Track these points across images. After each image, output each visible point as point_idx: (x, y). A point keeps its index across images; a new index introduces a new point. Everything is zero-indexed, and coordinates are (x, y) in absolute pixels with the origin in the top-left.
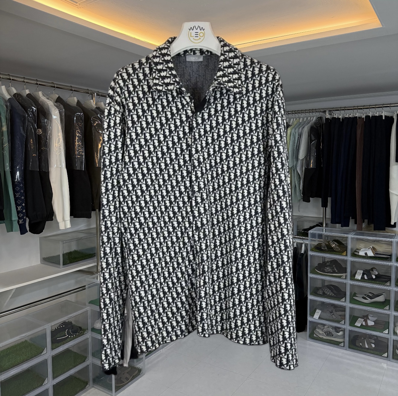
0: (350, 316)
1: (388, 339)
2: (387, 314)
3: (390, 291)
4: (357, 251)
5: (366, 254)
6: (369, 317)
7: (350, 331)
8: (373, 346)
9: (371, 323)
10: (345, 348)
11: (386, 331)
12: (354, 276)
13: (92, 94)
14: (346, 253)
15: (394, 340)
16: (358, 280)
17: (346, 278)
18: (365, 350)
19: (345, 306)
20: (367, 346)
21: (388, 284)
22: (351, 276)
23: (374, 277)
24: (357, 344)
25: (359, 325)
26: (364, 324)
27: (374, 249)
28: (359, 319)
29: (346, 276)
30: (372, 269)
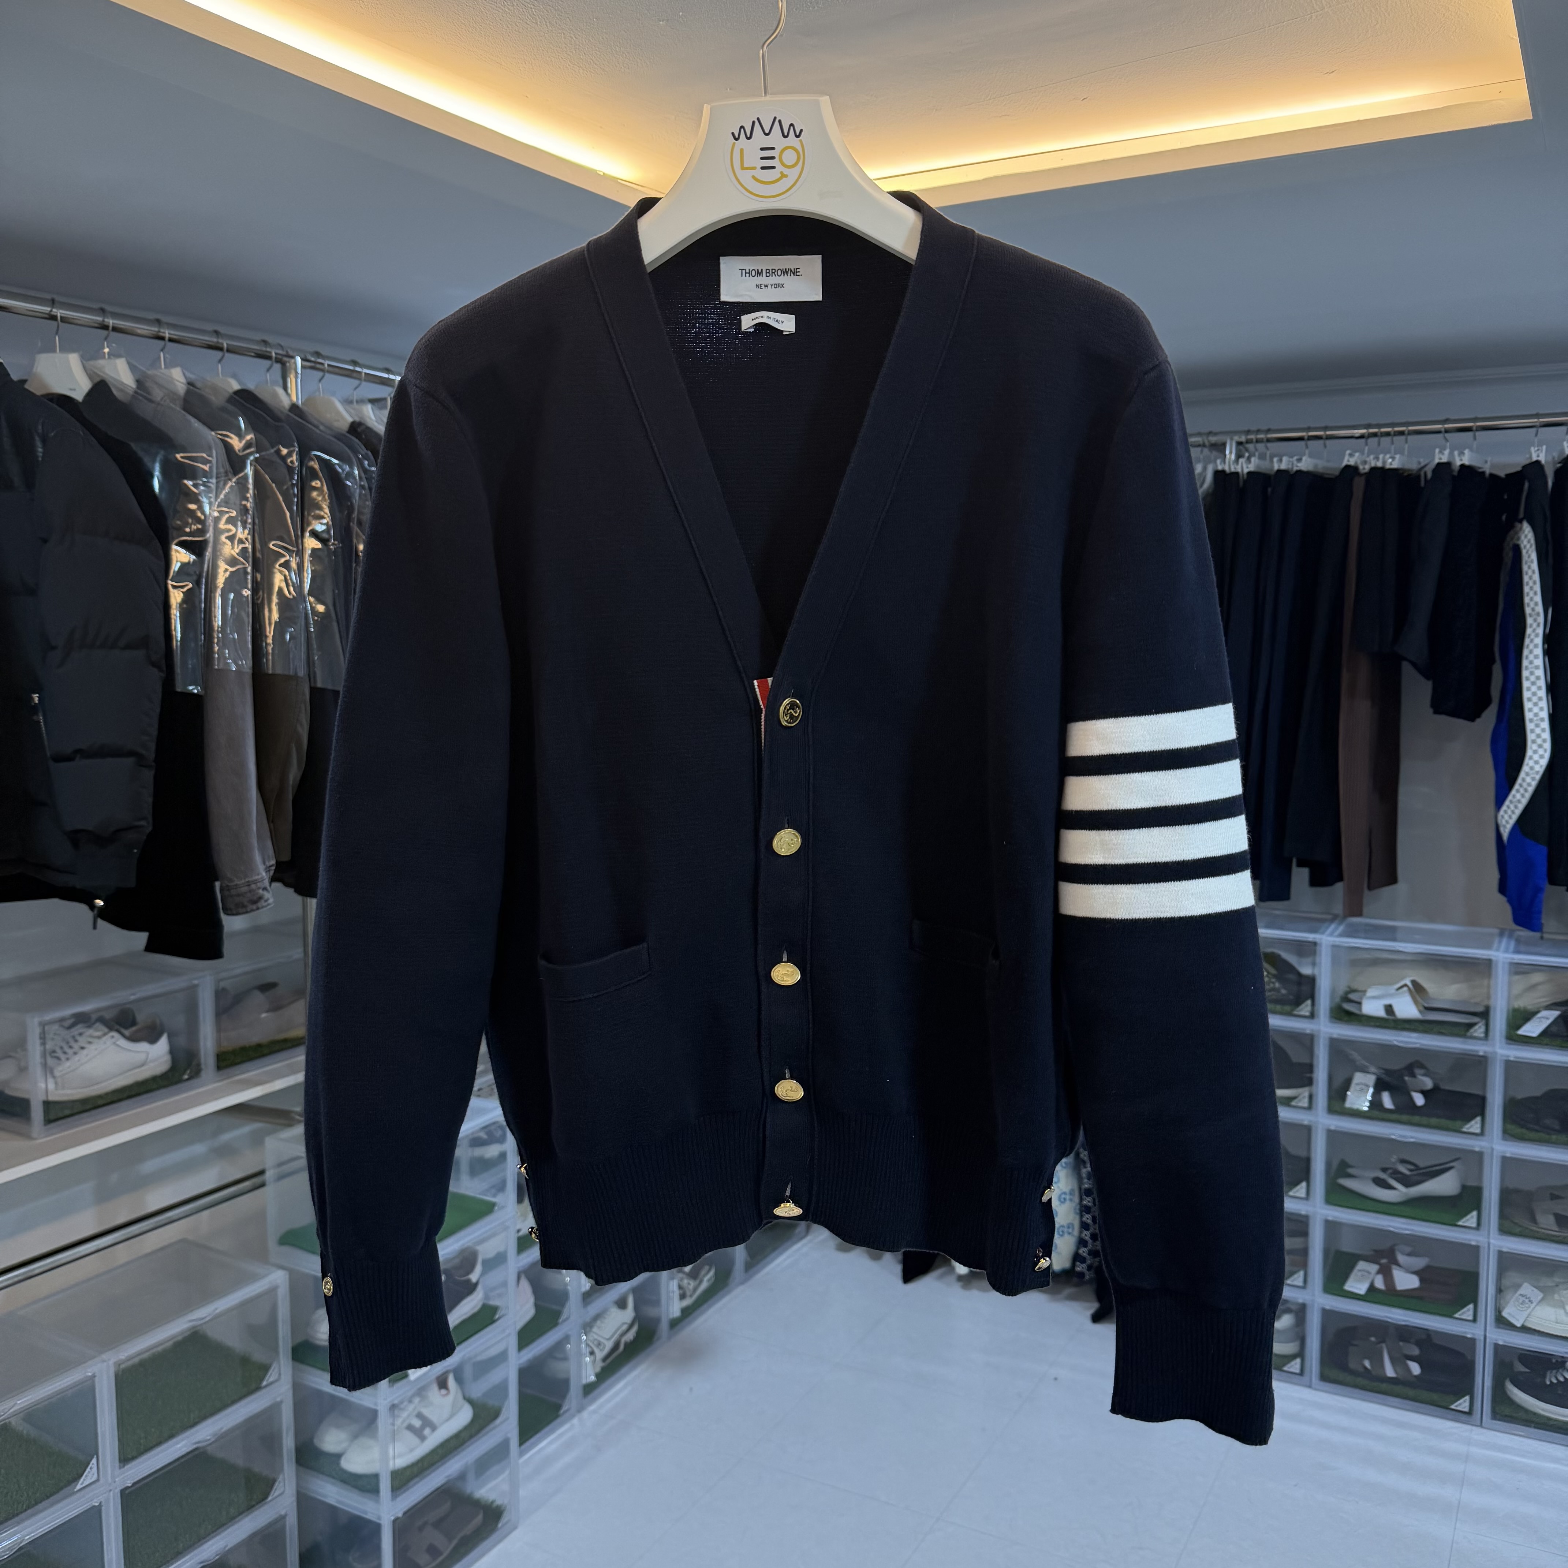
0: (1326, 1252)
1: (1473, 1341)
2: (1471, 1246)
3: (1480, 1155)
4: (1352, 996)
5: (1389, 1009)
6: (1401, 1258)
7: (1327, 1315)
8: (1415, 1369)
9: (1406, 1281)
10: (1306, 1378)
11: (1467, 1312)
12: (1343, 1098)
13: (283, 362)
14: (1313, 1004)
15: (1497, 1347)
16: (1356, 1114)
17: (1310, 1107)
18: (1384, 1386)
19: (1307, 1217)
20: (1390, 1372)
21: (1474, 1126)
22: (1330, 1098)
23: (1419, 1100)
24: (1352, 1365)
25: (1361, 1288)
26: (1380, 1283)
27: (1417, 990)
28: (1362, 1265)
29: (1311, 1097)
30: (1410, 1070)
